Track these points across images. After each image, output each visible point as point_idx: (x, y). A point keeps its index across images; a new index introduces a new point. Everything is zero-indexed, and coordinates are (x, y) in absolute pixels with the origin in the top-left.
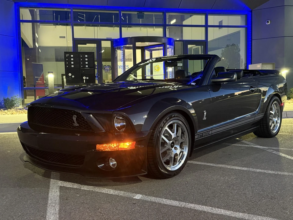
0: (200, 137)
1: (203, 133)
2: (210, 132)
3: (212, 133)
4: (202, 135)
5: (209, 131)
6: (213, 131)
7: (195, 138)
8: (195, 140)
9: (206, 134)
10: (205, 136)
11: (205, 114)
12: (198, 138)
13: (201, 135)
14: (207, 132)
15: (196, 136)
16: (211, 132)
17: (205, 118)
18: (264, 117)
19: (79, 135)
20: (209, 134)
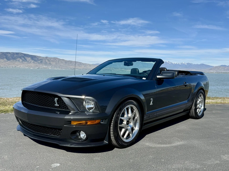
0: (148, 118)
4: (149, 116)
6: (157, 114)
7: (144, 118)
11: (152, 101)
14: (153, 114)
15: (145, 117)
16: (155, 114)
19: (59, 113)
20: (154, 116)
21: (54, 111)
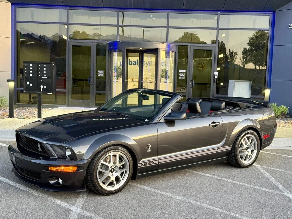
0: (144, 165)
1: (147, 162)
2: (157, 162)
3: (158, 163)
4: (146, 164)
5: (155, 161)
6: (160, 161)
8: (138, 167)
9: (151, 163)
10: (150, 164)
11: (150, 147)
12: (141, 166)
13: (144, 164)
14: (152, 161)
15: (138, 164)
17: (149, 150)
18: (232, 149)
19: (41, 158)
20: (155, 163)
21: (37, 157)
